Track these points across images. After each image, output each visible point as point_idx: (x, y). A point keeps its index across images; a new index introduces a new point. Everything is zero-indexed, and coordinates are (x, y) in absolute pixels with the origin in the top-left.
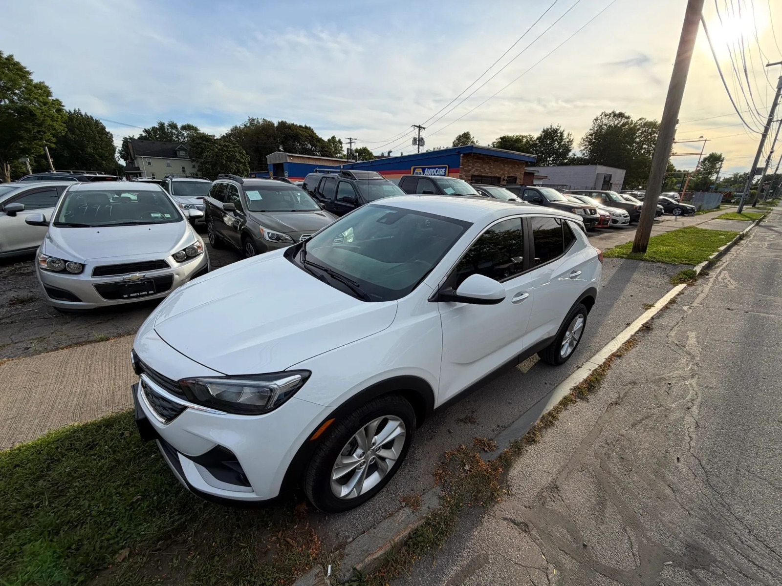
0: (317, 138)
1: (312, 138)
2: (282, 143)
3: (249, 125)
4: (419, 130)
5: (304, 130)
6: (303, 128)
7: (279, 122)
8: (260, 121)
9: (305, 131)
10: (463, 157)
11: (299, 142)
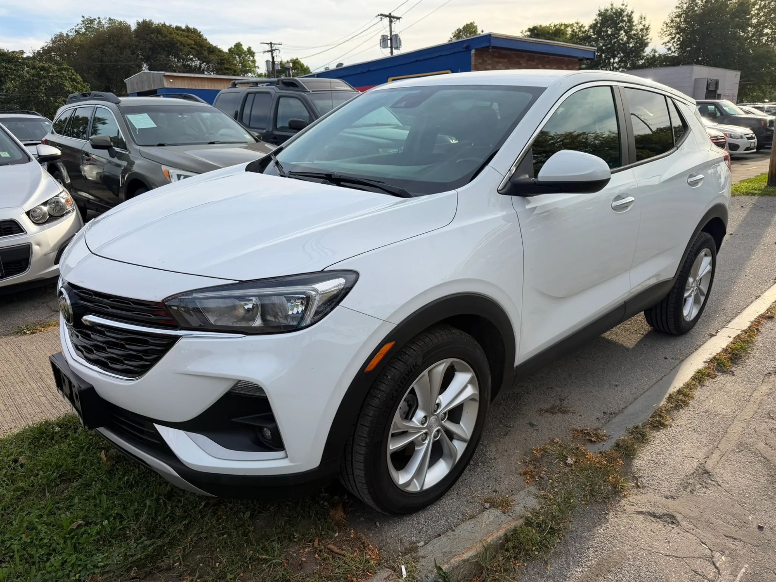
0: (210, 48)
1: (201, 46)
2: (147, 59)
3: (84, 30)
4: (391, 22)
5: (185, 34)
6: (183, 30)
7: (138, 23)
8: (103, 22)
9: (187, 37)
10: (476, 55)
11: (176, 56)
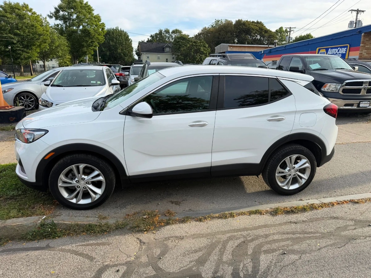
2: (237, 36)
3: (215, 25)
4: (357, 14)
7: (236, 21)
8: (223, 21)
9: (256, 26)
10: (364, 36)
11: (250, 35)
